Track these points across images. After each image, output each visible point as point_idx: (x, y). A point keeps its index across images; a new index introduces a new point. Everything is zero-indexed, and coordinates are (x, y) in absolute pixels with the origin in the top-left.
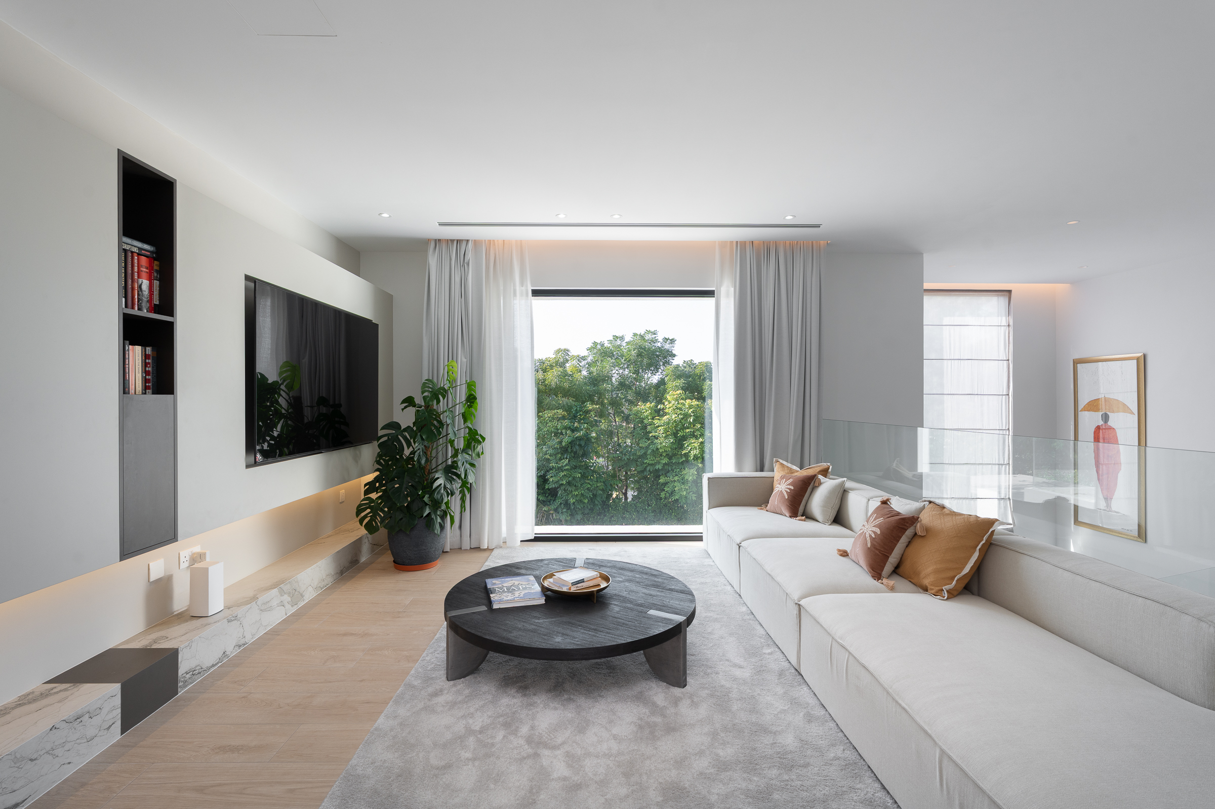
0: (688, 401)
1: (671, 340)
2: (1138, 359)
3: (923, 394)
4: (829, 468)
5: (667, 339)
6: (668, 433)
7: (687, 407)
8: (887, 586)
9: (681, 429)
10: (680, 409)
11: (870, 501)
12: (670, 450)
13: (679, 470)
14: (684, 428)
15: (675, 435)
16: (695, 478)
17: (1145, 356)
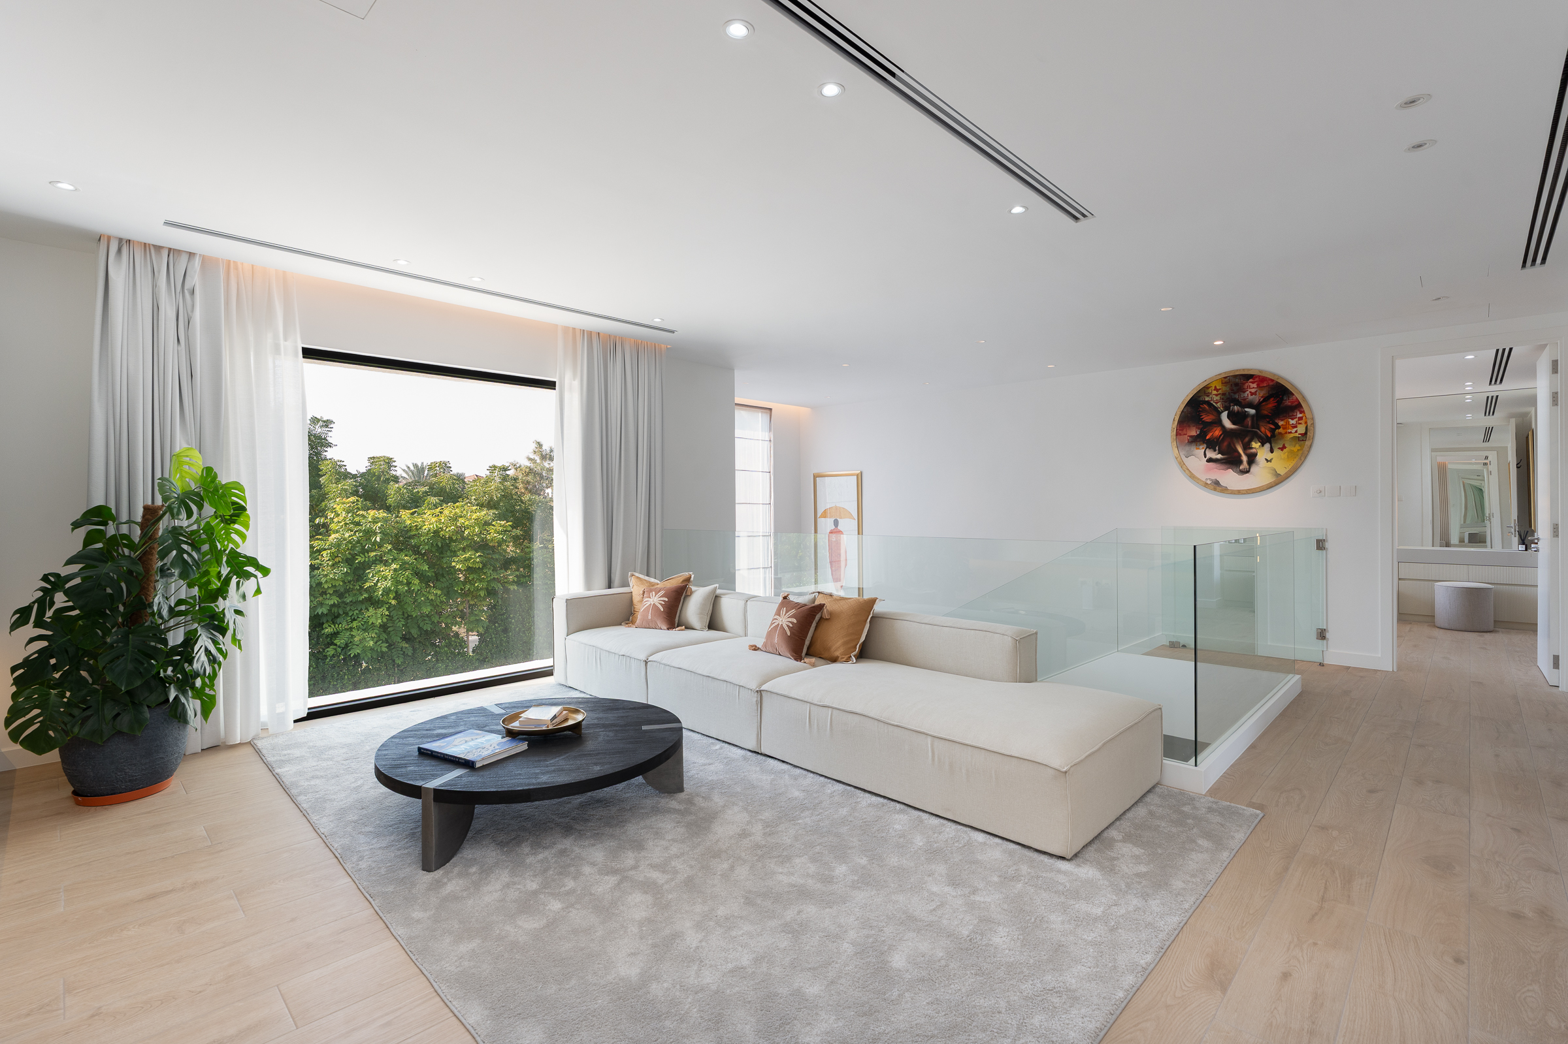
0: (372, 513)
1: (324, 422)
2: (857, 475)
3: (735, 504)
4: (691, 577)
5: (318, 420)
6: (337, 560)
7: (370, 520)
8: (810, 664)
9: (360, 552)
10: (358, 524)
11: (748, 602)
12: (341, 584)
13: (357, 612)
14: (364, 551)
15: (349, 561)
16: (385, 620)
17: (861, 472)
